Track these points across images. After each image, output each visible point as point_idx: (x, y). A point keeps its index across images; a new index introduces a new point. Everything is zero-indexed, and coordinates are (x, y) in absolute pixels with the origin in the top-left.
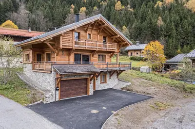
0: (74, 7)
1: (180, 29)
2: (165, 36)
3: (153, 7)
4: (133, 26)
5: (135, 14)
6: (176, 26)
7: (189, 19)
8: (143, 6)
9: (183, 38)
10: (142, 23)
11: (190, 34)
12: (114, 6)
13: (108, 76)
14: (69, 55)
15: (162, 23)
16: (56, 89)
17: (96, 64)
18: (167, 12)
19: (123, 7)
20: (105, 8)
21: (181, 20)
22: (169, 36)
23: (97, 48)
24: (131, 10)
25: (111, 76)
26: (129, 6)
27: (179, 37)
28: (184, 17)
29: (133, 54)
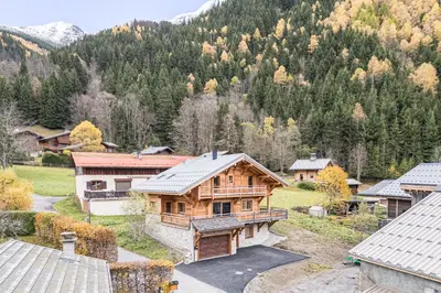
0: (192, 78)
1: (396, 127)
2: (368, 141)
3: (347, 81)
4: (308, 120)
5: (313, 93)
6: (390, 120)
7: (415, 106)
8: (329, 76)
9: (402, 145)
10: (324, 111)
11: (414, 138)
12: (273, 76)
13: (255, 228)
14: (207, 205)
15: (362, 115)
16: (195, 248)
17: (240, 215)
18: (373, 90)
19: (290, 77)
20: (255, 79)
21: (400, 107)
22: (375, 140)
23: (241, 194)
24: (305, 83)
25: (259, 228)
26: (301, 76)
27: (393, 142)
28: (406, 103)
29: (305, 178)
